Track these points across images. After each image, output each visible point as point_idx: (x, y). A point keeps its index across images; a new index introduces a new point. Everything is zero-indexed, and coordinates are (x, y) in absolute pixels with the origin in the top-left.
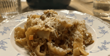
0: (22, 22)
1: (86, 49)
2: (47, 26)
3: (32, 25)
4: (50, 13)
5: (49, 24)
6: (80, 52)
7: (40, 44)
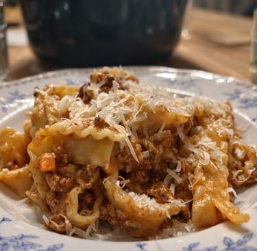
0: (15, 113)
1: (239, 203)
2: (103, 121)
3: (51, 119)
4: (112, 79)
5: (110, 116)
6: (217, 211)
7: (78, 185)
